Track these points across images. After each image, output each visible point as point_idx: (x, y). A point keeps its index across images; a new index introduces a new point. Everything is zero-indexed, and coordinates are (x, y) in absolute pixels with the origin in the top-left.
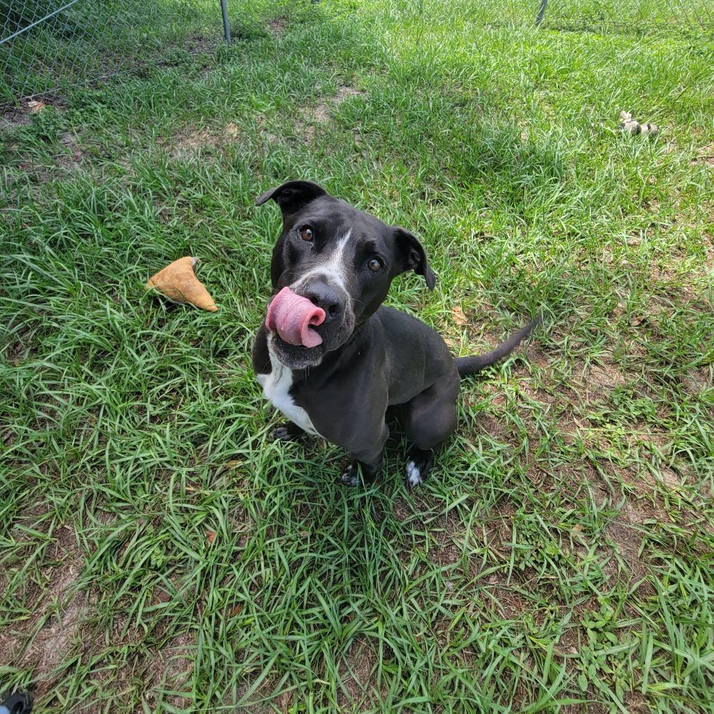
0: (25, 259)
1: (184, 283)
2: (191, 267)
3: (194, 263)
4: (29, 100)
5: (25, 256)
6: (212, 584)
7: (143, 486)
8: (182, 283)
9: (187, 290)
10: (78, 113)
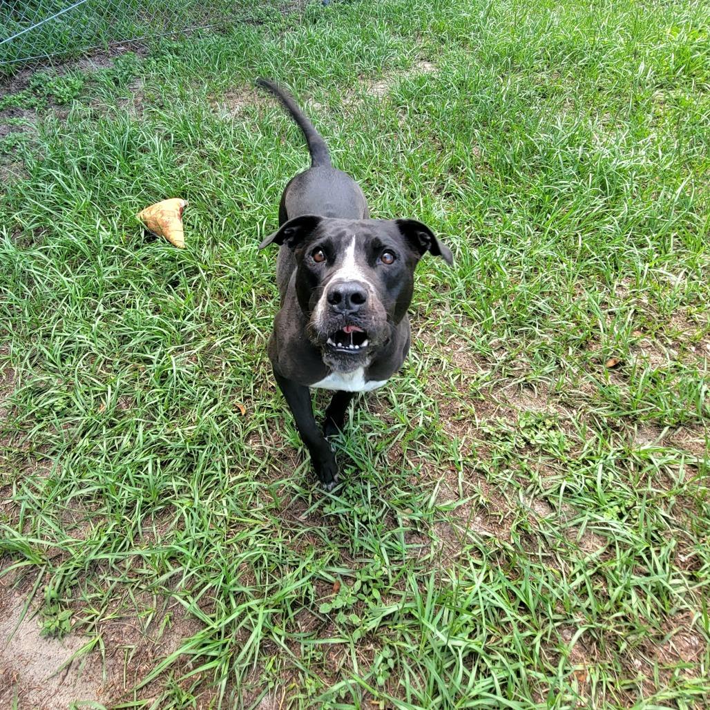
0: (58, 175)
1: (165, 218)
2: (179, 208)
3: (183, 205)
4: (119, 46)
5: (59, 173)
6: (87, 435)
7: (72, 359)
8: (163, 218)
9: (166, 225)
10: (154, 62)
